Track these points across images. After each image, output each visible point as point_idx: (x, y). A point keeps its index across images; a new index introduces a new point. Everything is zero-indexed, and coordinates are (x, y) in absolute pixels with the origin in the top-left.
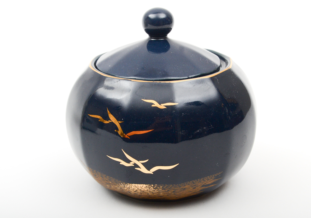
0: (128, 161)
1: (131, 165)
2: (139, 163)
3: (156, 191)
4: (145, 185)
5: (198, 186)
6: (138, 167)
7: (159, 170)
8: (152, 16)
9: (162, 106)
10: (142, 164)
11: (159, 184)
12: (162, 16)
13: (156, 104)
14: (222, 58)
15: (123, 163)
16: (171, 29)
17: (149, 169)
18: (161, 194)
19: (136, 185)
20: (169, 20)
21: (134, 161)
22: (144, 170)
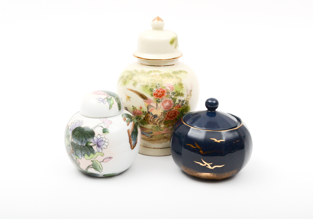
0: (204, 164)
1: (205, 165)
2: (208, 164)
3: (213, 176)
4: (209, 174)
5: (226, 175)
6: (208, 166)
7: (216, 167)
8: (210, 101)
9: (219, 141)
10: (210, 165)
11: (215, 173)
12: (214, 102)
13: (216, 140)
14: (239, 120)
15: (201, 164)
16: (218, 107)
17: (212, 167)
18: (215, 177)
19: (206, 173)
20: (217, 103)
21: (206, 163)
22: (210, 167)
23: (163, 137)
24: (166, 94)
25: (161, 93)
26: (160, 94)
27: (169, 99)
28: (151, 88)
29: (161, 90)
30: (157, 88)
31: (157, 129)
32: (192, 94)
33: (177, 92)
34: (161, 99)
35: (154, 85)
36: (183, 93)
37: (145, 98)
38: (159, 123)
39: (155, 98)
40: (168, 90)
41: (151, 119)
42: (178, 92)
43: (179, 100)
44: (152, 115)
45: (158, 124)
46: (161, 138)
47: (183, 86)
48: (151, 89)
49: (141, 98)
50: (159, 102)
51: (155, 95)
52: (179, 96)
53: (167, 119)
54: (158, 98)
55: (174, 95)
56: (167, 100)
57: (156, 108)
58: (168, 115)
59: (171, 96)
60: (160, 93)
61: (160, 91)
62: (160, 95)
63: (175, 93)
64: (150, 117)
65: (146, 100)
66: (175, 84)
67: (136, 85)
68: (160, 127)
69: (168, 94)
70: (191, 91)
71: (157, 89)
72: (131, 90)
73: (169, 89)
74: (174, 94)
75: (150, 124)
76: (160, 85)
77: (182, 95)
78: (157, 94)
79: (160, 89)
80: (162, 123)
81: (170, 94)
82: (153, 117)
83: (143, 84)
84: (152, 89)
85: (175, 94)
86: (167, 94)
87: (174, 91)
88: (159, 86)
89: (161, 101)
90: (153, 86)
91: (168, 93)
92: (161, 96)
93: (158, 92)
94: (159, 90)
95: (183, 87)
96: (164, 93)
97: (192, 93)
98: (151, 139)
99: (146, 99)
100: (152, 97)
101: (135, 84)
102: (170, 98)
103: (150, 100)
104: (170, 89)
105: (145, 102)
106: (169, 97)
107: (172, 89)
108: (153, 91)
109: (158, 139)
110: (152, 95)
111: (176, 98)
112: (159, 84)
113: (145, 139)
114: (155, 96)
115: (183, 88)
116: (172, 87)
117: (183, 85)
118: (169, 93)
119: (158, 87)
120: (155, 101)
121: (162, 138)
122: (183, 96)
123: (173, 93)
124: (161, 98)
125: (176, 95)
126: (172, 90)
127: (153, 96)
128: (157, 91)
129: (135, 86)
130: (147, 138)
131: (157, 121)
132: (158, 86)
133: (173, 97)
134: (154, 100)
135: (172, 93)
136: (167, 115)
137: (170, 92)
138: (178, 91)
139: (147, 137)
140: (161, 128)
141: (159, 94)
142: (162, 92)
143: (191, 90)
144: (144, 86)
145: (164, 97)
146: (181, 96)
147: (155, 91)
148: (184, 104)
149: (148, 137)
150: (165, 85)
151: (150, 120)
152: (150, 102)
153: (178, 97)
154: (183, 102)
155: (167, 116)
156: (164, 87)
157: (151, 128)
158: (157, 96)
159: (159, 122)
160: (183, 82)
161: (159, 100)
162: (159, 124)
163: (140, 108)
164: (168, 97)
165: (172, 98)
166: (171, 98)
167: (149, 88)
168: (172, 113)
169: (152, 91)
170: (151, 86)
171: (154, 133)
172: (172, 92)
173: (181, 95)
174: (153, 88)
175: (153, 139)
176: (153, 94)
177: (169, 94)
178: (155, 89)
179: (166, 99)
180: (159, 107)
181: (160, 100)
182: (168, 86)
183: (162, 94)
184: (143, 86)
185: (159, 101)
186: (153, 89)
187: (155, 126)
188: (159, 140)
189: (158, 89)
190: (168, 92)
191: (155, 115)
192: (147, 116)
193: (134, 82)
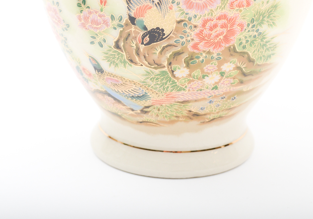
23: (185, 113)
31: (163, 84)
41: (142, 47)
44: (145, 28)
45: (166, 64)
46: (177, 117)
53: (198, 49)
57: (156, 1)
58: (201, 32)
68: (174, 76)
75: (136, 63)
80: (180, 63)
82: (147, 39)
98: (145, 117)
109: (167, 119)
113: (124, 119)
121: (184, 117)
130: (132, 115)
131: (161, 52)
136: (197, 30)
139: (131, 112)
140: (178, 79)
149: (133, 110)
151: (138, 49)
155: (198, 35)
157: (143, 78)
159: (168, 55)
162: (170, 64)
163: (101, 2)
168: (215, 26)
171: (153, 98)
175: (153, 119)
187: (157, 71)
188: (172, 122)
191: (153, 31)
192: (125, 36)
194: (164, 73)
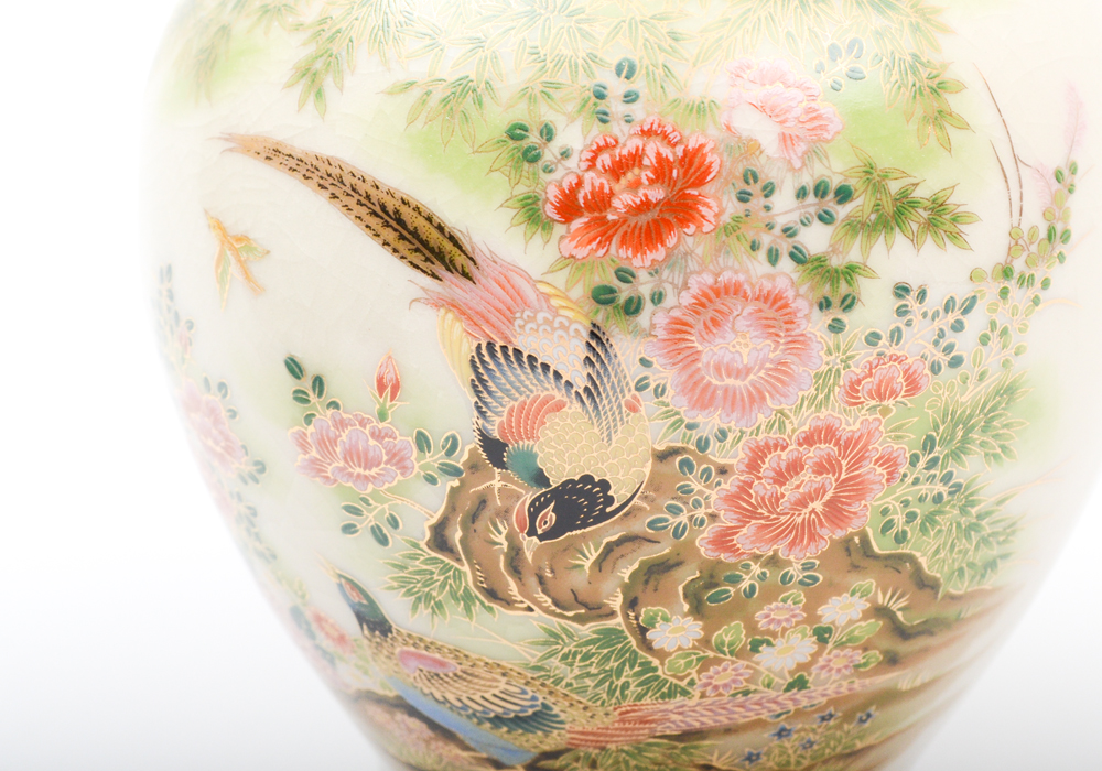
24: (718, 202)
25: (657, 194)
26: (646, 205)
27: (759, 266)
28: (519, 114)
29: (653, 148)
30: (603, 118)
31: (608, 675)
32: (1076, 225)
33: (873, 177)
34: (654, 271)
35: (563, 77)
36: (959, 199)
37: (439, 255)
38: (626, 589)
39: (569, 247)
40: (751, 148)
41: (530, 545)
42: (894, 187)
43: (901, 290)
44: (540, 479)
45: (617, 603)
47: (954, 102)
48: (516, 133)
49: (386, 256)
50: (632, 308)
51: (568, 208)
52: (900, 240)
53: (733, 550)
54: (619, 253)
55: (827, 218)
56: (735, 290)
57: (581, 383)
58: (745, 488)
59: (788, 232)
60: (636, 185)
61: (635, 159)
62: (643, 219)
63: (844, 195)
64: (505, 513)
65: (453, 286)
66: (855, 76)
67: (328, 83)
68: (647, 645)
69: (744, 197)
70: (1064, 178)
71: (597, 133)
72: (275, 154)
73: (766, 134)
74: (830, 203)
75: (508, 603)
76: (638, 84)
77: (940, 219)
78: (601, 201)
79: (647, 133)
80: (667, 600)
81: (784, 206)
82: (549, 516)
83: (419, 70)
84: (534, 138)
85: (842, 212)
86: (732, 207)
87: (837, 167)
88: (630, 98)
89: (658, 298)
90: (548, 91)
91: (753, 186)
92: (651, 228)
93: (618, 170)
94: (629, 145)
95: (964, 126)
96: (700, 181)
97: (1076, 203)
99: (450, 266)
100: (538, 239)
101: (313, 78)
102: (773, 257)
103: (506, 284)
104: (786, 140)
105: (439, 303)
106: (766, 240)
107: (810, 134)
108: (550, 153)
110: (531, 212)
111: (854, 255)
112: (627, 70)
114: (578, 223)
115: (955, 135)
116: (814, 116)
117: (960, 87)
118: (769, 190)
119: (616, 107)
120: (578, 292)
122: (955, 236)
123: (821, 190)
124: (659, 254)
125: (855, 226)
126: (808, 156)
127: (547, 225)
128: (605, 159)
129: (319, 94)
131: (599, 564)
132: (616, 87)
133: (816, 239)
134: (560, 279)
135: (801, 193)
136: (729, 485)
137: (771, 173)
138: (884, 161)
140: (662, 655)
141: (623, 200)
142: (662, 171)
143: (1056, 160)
144: (438, 95)
145: (688, 240)
146: (929, 243)
147: (572, 163)
148: (965, 343)
150: (704, 82)
152: (513, 304)
153: (879, 245)
154: (958, 327)
155: (731, 499)
156: (700, 110)
157: (534, 655)
158: (603, 231)
159: (625, 573)
160: (958, 56)
161: (625, 276)
162: (632, 603)
163: (381, 387)
164: (754, 247)
165: (798, 257)
166: (786, 264)
167: (497, 119)
168: (795, 467)
169: (531, 156)
170: (527, 94)
171: (572, 722)
172: (808, 180)
173: (931, 225)
174: (548, 114)
176: (553, 193)
177: (757, 202)
178: (574, 136)
179: (726, 277)
180: (633, 372)
181: (645, 286)
182: (757, 93)
183: (667, 204)
184: (416, 93)
185: (624, 292)
186: (548, 133)
187: (587, 630)
189: (618, 129)
190: (751, 176)
191: (569, 487)
193: (311, 49)
194: (611, 636)
